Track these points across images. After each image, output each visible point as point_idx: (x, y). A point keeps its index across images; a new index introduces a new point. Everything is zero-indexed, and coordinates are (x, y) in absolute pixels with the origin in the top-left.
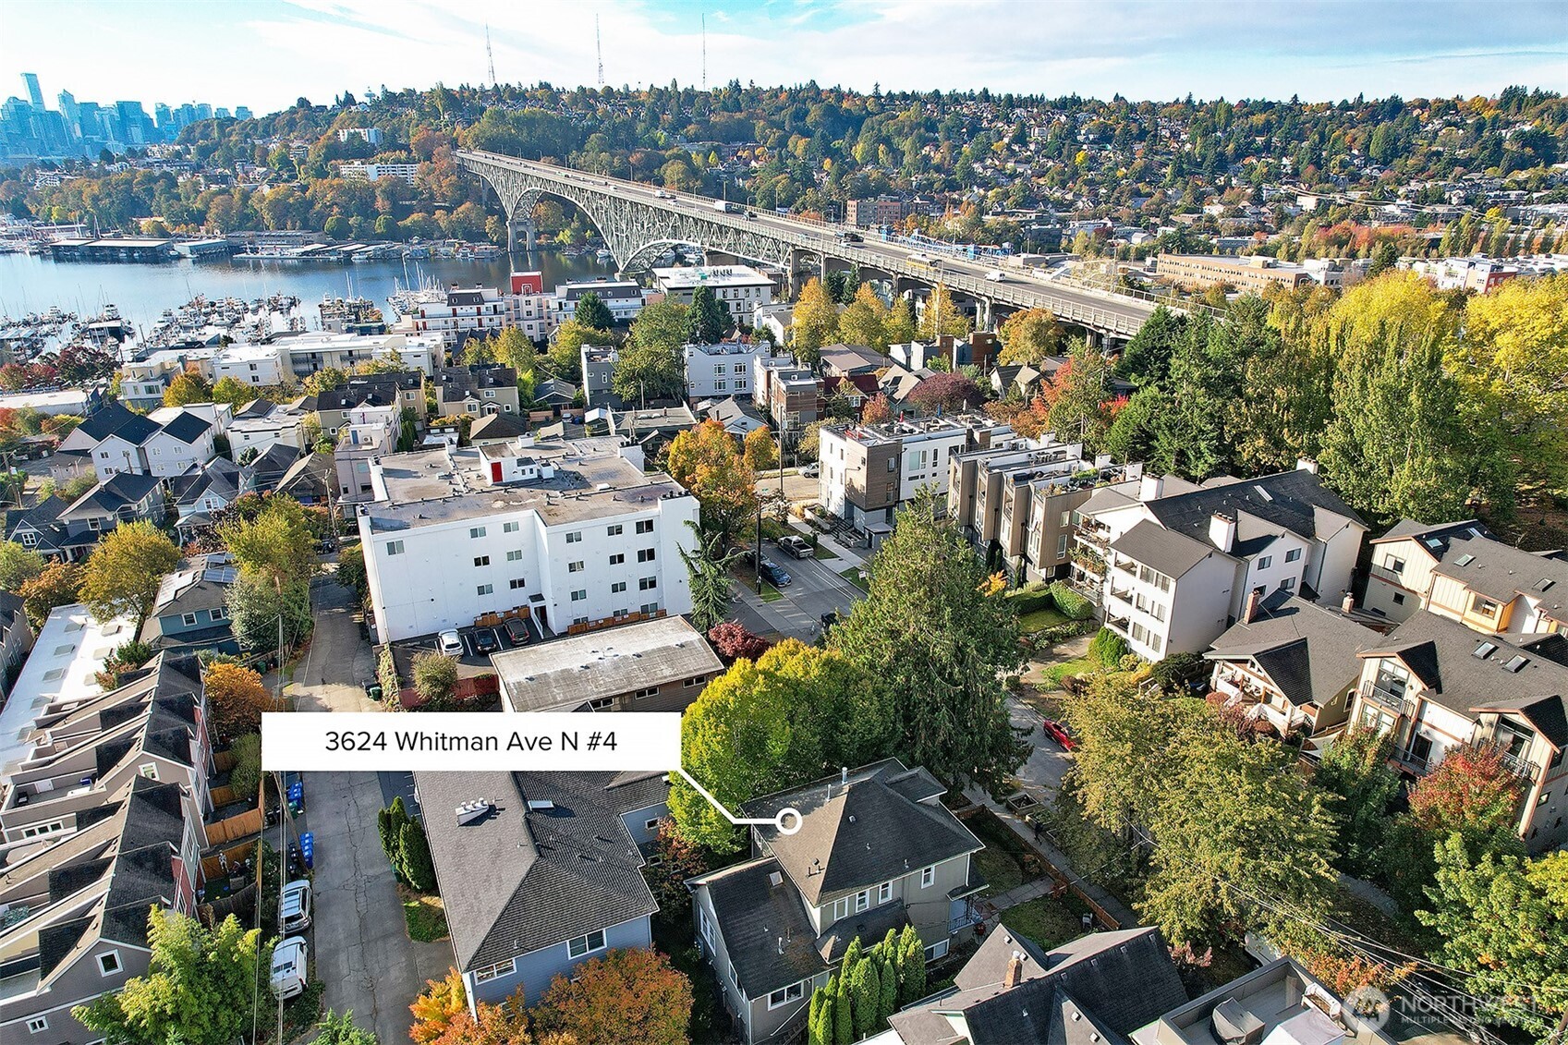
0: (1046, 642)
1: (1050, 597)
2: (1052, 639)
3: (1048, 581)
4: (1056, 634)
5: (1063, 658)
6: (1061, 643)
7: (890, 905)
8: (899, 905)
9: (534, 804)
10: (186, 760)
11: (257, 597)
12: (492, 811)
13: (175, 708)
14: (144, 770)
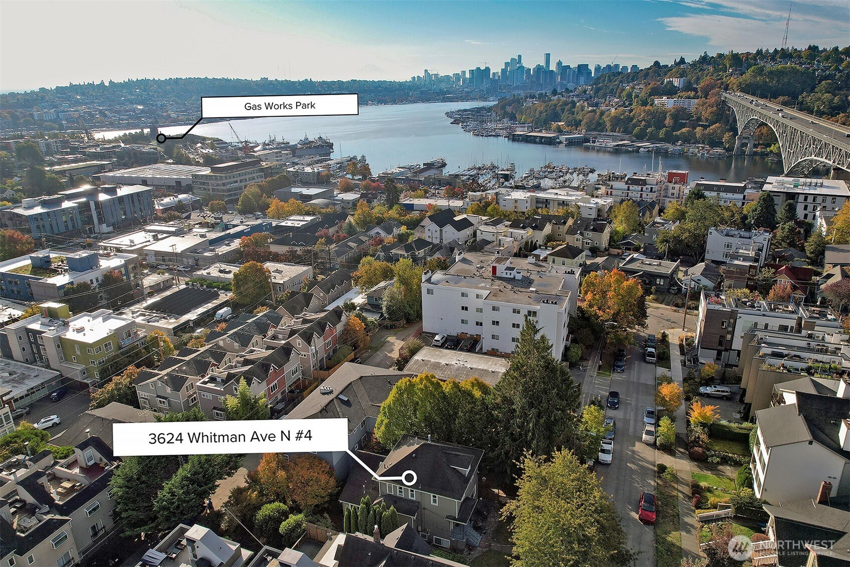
0: (718, 459)
2: (725, 461)
4: (731, 459)
6: (731, 465)
7: (413, 501)
8: (417, 504)
9: (341, 397)
10: (309, 343)
11: (392, 298)
12: (331, 392)
13: (321, 326)
14: (298, 341)
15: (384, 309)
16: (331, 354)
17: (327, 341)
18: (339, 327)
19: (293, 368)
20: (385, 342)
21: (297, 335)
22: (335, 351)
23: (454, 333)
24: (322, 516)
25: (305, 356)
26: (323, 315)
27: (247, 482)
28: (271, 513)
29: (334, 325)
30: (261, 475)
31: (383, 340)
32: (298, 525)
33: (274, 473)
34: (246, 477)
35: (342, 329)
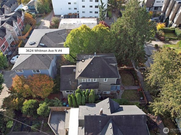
0: (168, 39)
1: (174, 31)
2: (170, 39)
3: (176, 27)
4: (172, 38)
5: (171, 44)
6: (172, 40)
7: (96, 83)
8: (98, 83)
9: (41, 44)
10: (12, 25)
11: (38, 4)
12: (35, 43)
13: (15, 17)
14: (7, 26)
15: (36, 9)
16: (22, 29)
17: (19, 24)
18: (22, 18)
19: (9, 37)
20: (41, 22)
21: (5, 23)
22: (23, 28)
23: (67, 14)
24: (54, 99)
25: (12, 31)
26: (13, 13)
27: (9, 92)
28: (30, 107)
29: (20, 17)
30: (16, 89)
31: (39, 21)
32: (46, 108)
33: (22, 86)
34: (8, 91)
35: (24, 18)
